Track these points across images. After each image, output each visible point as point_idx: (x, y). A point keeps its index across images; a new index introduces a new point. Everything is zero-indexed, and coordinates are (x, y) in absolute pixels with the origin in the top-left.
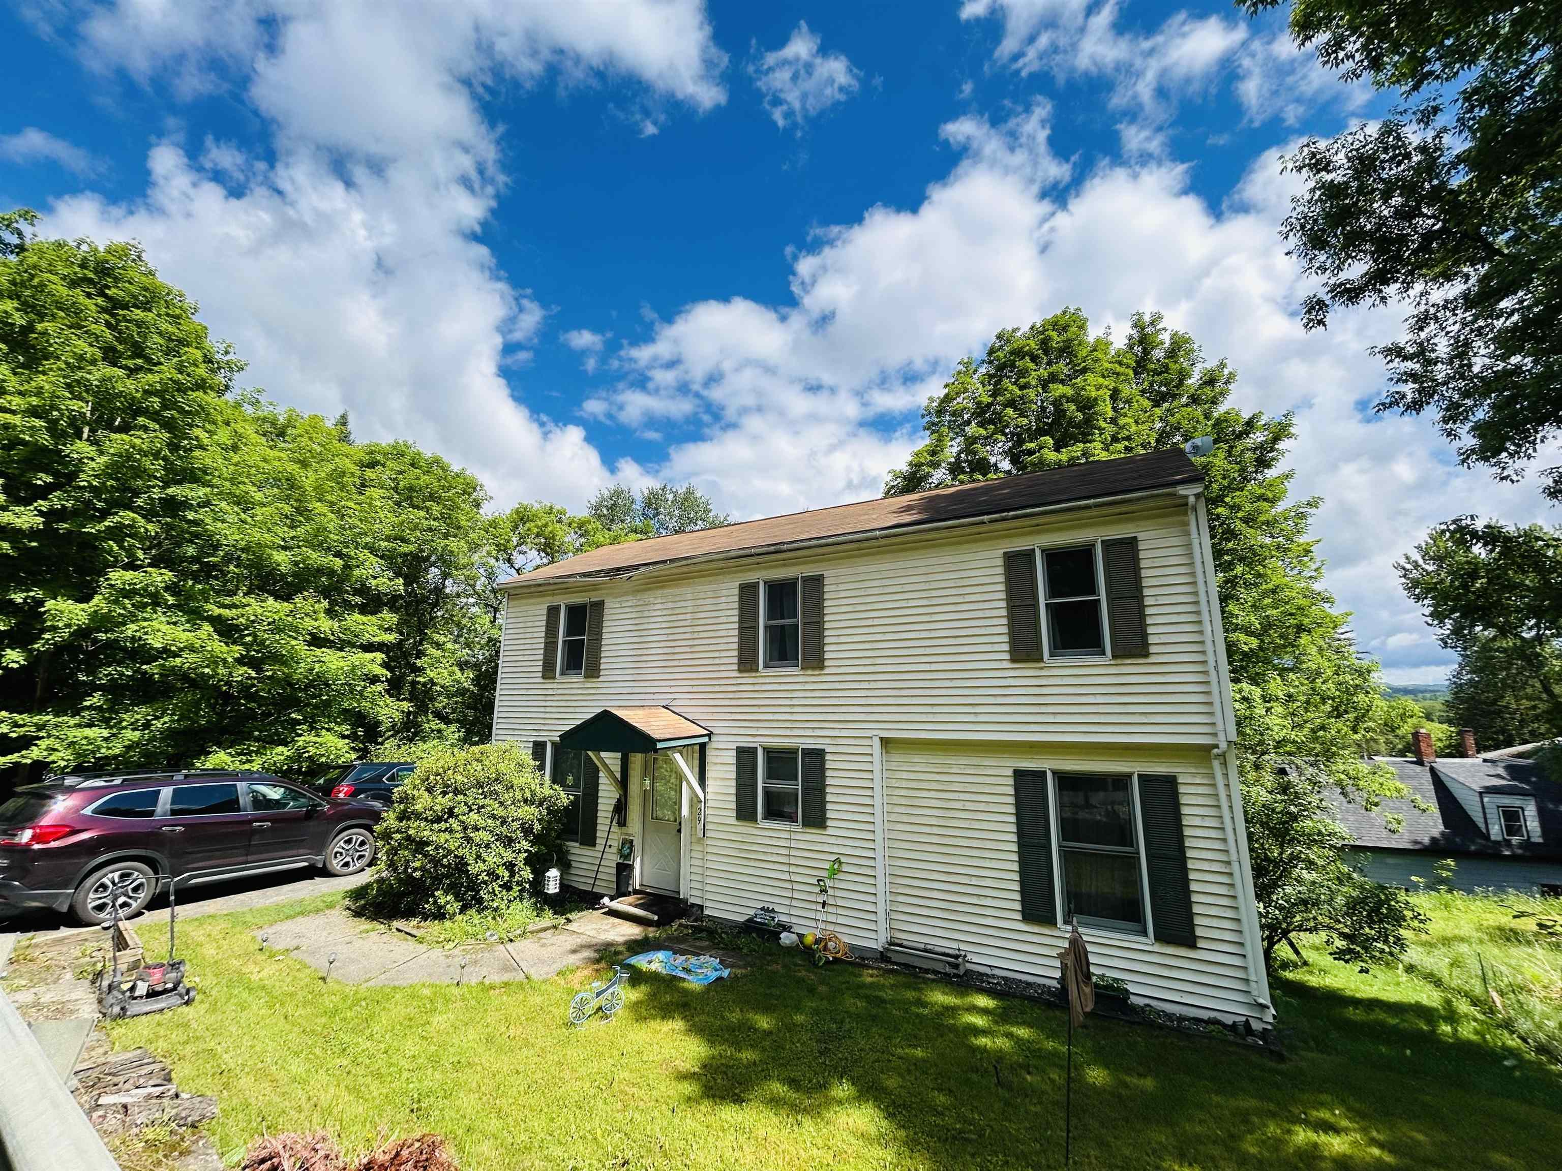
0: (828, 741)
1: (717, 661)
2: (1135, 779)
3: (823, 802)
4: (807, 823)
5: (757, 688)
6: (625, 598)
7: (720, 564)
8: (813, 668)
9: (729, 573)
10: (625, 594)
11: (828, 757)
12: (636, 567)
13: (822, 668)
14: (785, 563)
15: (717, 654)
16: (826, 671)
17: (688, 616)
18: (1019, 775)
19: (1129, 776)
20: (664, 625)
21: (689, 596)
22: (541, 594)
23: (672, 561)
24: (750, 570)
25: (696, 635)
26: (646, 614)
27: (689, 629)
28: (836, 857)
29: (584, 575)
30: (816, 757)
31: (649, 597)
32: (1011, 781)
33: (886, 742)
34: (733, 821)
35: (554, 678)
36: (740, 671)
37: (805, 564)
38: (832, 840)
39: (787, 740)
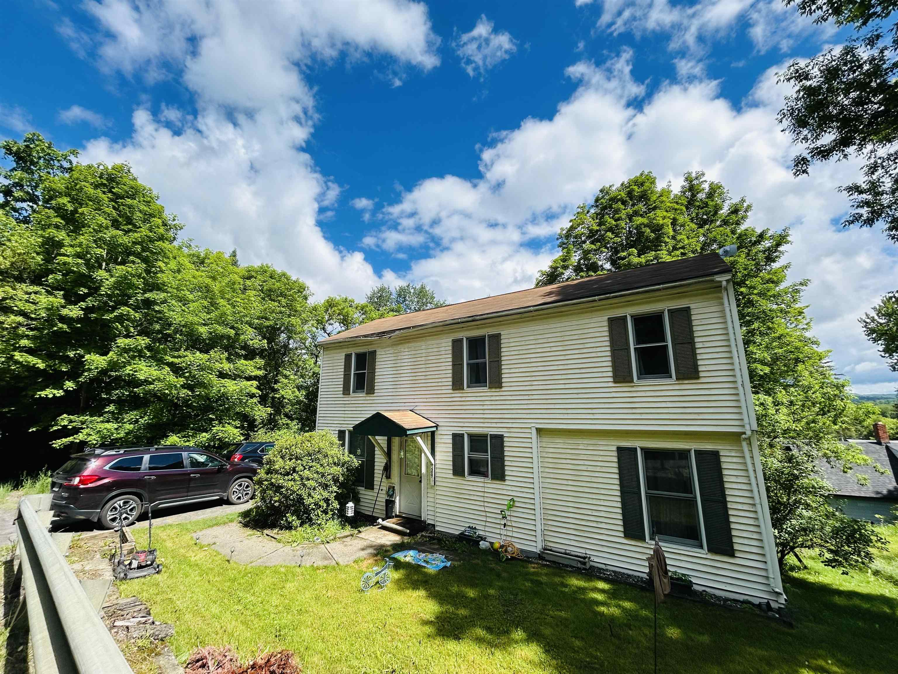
0: (505, 430)
1: (440, 384)
2: (693, 453)
3: (503, 466)
4: (494, 478)
5: (463, 399)
6: (388, 349)
7: (442, 329)
8: (496, 388)
9: (446, 334)
10: (388, 346)
11: (505, 439)
12: (394, 331)
13: (501, 387)
14: (478, 327)
15: (440, 380)
16: (503, 389)
17: (423, 359)
18: (620, 450)
19: (689, 451)
20: (409, 364)
21: (423, 347)
22: (341, 347)
23: (413, 327)
24: (458, 332)
25: (428, 369)
26: (399, 358)
27: (425, 366)
28: (512, 497)
29: (365, 336)
30: (498, 439)
31: (401, 348)
32: (615, 454)
33: (539, 431)
34: (451, 476)
35: (349, 394)
36: (453, 389)
37: (490, 327)
38: (509, 488)
39: (481, 429)
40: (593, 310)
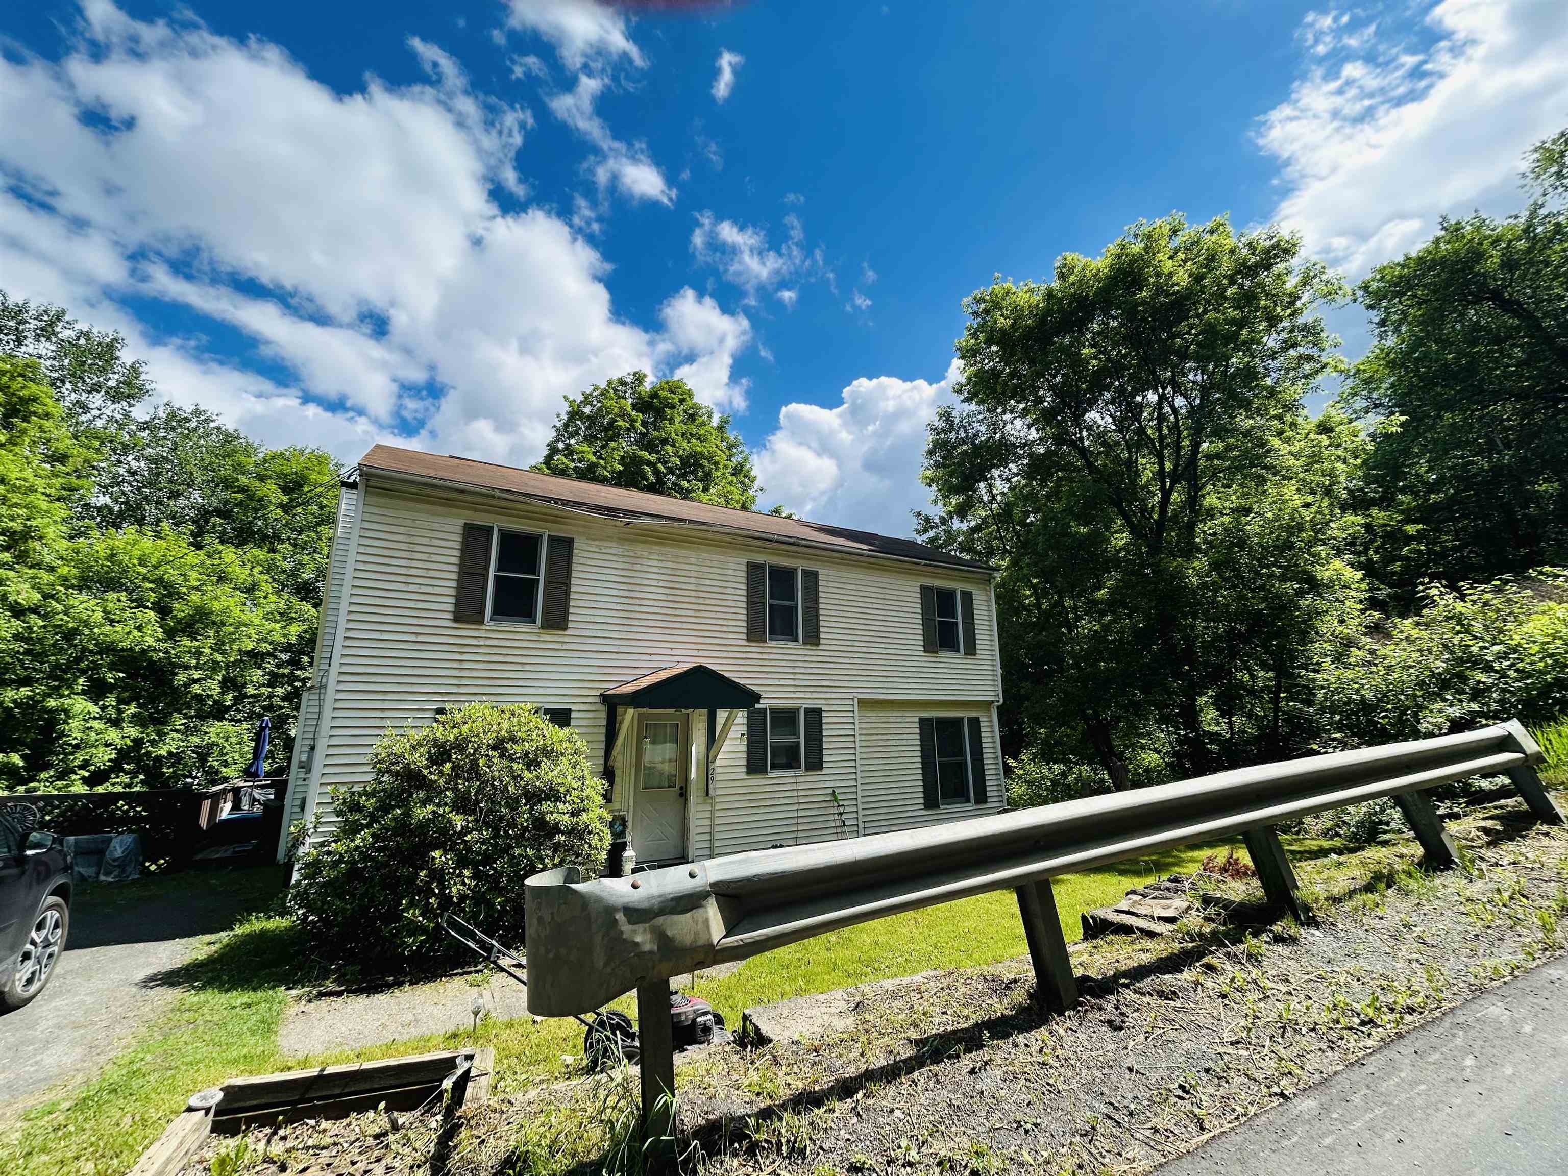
0: (823, 702)
1: (725, 629)
2: (966, 721)
3: (821, 749)
4: (808, 768)
5: (765, 656)
6: (610, 544)
7: (728, 538)
8: (812, 644)
9: (735, 549)
10: (609, 538)
11: (824, 714)
13: (818, 644)
14: (788, 554)
15: (725, 623)
16: (821, 647)
17: (692, 580)
18: (922, 721)
19: (962, 719)
20: (661, 584)
21: (693, 560)
24: (759, 552)
25: (701, 601)
26: (638, 567)
27: (693, 594)
28: (830, 791)
30: (815, 716)
31: (641, 550)
32: (917, 725)
33: (861, 702)
34: (744, 776)
35: (482, 622)
36: (748, 640)
37: (804, 558)
38: (827, 778)
39: (791, 702)
40: (908, 572)
